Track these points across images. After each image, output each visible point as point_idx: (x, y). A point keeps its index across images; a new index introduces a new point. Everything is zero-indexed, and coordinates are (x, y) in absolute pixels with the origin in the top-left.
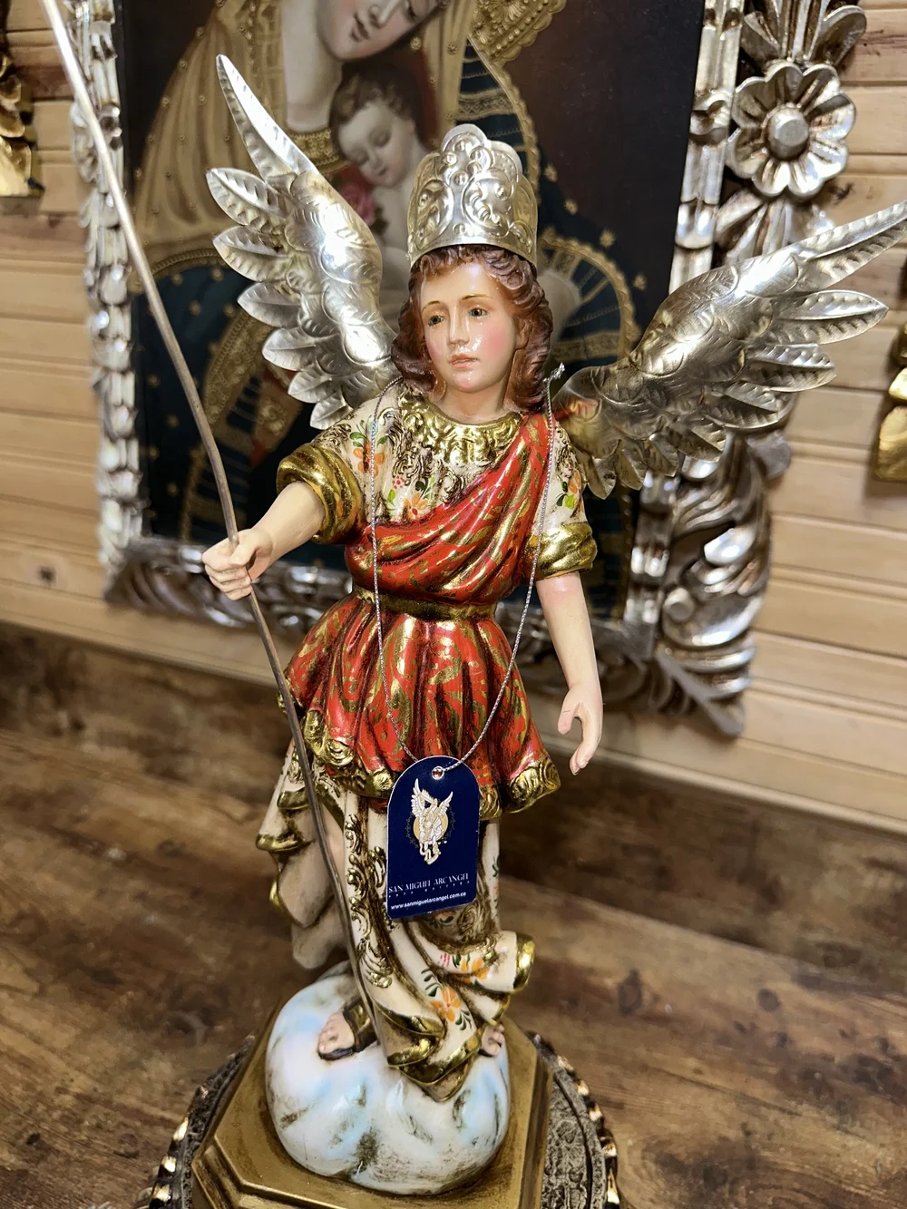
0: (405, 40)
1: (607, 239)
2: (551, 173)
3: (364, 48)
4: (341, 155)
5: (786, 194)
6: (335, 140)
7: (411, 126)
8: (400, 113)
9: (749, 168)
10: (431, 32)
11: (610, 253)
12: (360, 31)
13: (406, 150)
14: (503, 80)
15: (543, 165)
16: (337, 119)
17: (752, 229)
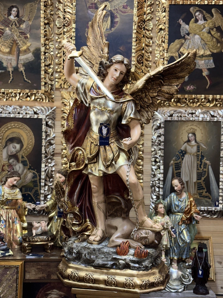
0: (16, 154)
1: (36, 170)
2: (30, 165)
3: (12, 154)
4: (9, 163)
5: (50, 166)
6: (9, 162)
7: (16, 161)
8: (15, 160)
9: (47, 164)
10: (18, 154)
11: (36, 171)
12: (11, 153)
13: (16, 162)
14: (25, 157)
15: (29, 164)
16: (9, 160)
17: (48, 169)
